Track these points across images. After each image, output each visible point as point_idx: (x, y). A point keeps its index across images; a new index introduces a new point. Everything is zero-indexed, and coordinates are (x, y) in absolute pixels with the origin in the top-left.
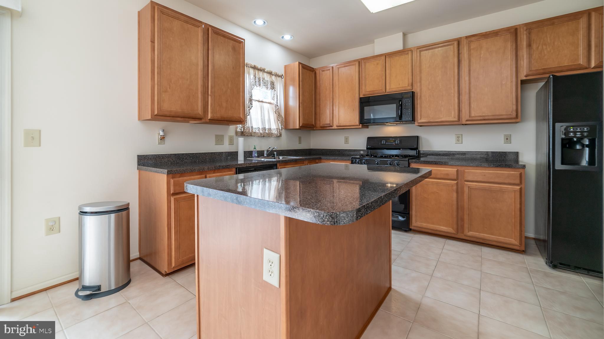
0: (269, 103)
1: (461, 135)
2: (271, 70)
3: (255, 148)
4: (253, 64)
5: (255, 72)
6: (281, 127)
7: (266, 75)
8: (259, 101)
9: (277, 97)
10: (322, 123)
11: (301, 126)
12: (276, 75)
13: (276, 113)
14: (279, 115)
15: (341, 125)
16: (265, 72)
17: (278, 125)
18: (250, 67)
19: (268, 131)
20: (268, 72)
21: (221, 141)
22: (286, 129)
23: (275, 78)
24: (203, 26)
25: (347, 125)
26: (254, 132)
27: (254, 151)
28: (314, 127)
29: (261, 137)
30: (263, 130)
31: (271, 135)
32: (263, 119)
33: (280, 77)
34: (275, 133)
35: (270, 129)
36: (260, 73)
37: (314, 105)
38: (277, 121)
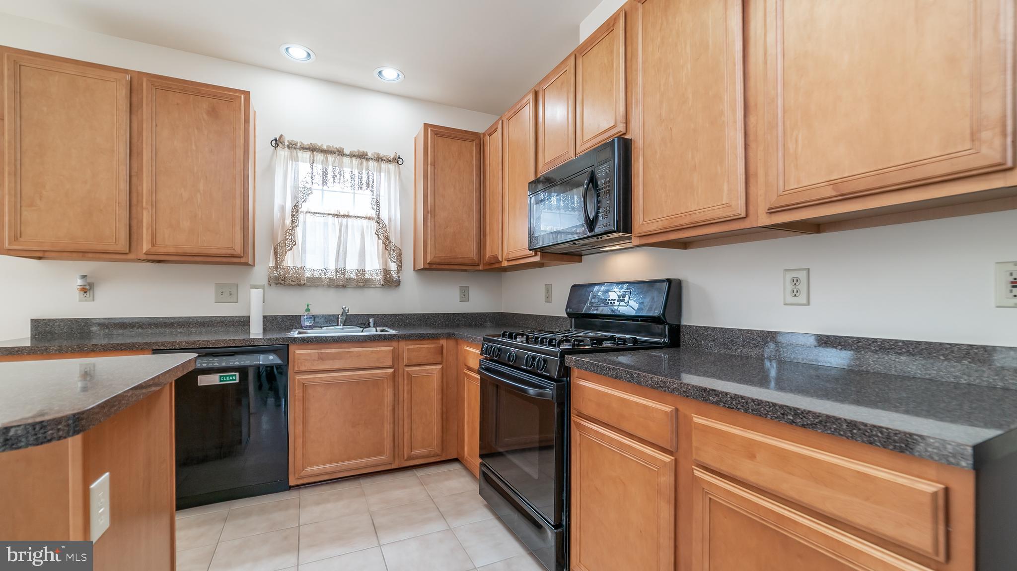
0: (366, 218)
1: (805, 273)
2: (365, 151)
3: (308, 310)
4: (306, 143)
5: (313, 157)
6: (393, 267)
7: (346, 160)
8: (338, 216)
9: (378, 203)
10: (488, 254)
11: (428, 261)
12: (379, 159)
13: (379, 238)
14: (384, 241)
15: (511, 256)
16: (344, 155)
17: (385, 263)
18: (299, 149)
19: (357, 274)
20: (352, 155)
21: (231, 294)
22: (414, 270)
23: (374, 164)
24: (128, 77)
25: (518, 255)
26: (307, 277)
27: (305, 317)
28: (478, 265)
29: (337, 287)
30: (336, 273)
31: (362, 283)
32: (341, 252)
33: (390, 161)
34: (377, 278)
35: (363, 271)
36: (330, 158)
37: (474, 216)
38: (385, 253)
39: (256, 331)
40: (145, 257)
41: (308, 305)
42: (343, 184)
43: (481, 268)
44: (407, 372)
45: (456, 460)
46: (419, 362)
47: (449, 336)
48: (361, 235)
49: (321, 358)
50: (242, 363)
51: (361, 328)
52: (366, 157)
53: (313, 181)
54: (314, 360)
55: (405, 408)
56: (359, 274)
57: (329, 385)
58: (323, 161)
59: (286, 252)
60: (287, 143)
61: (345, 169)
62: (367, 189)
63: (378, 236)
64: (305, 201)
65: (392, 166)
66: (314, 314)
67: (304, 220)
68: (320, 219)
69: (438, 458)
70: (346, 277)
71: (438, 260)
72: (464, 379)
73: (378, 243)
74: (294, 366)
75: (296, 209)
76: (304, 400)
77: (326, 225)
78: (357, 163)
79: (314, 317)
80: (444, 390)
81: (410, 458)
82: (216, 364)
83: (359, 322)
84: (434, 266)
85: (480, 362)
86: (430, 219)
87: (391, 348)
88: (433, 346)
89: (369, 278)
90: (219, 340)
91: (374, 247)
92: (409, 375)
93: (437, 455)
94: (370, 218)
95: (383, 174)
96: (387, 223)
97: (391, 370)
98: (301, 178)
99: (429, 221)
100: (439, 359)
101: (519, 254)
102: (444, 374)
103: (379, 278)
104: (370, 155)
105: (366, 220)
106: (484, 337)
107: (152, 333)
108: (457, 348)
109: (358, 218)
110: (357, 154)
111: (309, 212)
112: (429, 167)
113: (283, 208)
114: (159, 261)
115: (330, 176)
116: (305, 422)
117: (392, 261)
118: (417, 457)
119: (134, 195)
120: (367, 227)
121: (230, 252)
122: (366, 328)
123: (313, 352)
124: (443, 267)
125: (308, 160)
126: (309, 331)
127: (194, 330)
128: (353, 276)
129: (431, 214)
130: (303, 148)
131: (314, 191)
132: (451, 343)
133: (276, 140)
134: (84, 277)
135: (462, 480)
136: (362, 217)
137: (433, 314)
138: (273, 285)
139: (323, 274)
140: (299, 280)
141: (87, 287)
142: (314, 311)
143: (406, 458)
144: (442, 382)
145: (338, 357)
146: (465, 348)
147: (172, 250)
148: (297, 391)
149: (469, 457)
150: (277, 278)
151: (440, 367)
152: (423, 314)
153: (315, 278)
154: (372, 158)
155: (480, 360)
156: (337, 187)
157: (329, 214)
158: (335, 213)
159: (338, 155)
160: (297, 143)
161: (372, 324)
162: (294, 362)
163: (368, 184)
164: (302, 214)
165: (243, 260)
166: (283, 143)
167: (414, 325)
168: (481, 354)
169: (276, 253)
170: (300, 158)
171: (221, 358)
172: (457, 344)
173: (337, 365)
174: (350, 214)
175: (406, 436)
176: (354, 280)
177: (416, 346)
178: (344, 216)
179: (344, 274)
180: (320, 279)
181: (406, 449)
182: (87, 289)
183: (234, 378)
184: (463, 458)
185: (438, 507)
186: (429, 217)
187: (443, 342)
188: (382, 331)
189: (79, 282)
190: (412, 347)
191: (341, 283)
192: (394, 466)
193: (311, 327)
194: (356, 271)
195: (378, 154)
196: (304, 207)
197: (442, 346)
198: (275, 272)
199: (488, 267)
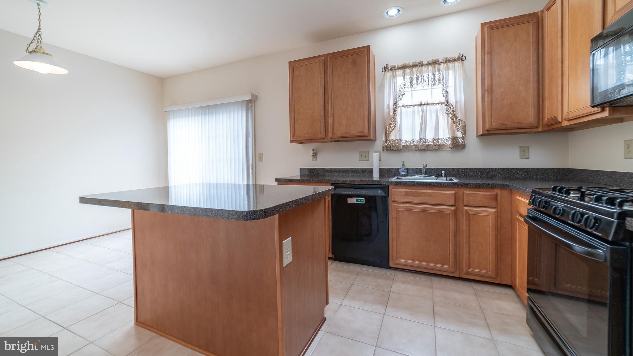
0: (439, 103)
2: (437, 58)
3: (403, 165)
4: (400, 64)
5: (405, 72)
6: (459, 135)
7: (424, 68)
8: (421, 105)
9: (447, 92)
10: (546, 117)
11: (487, 128)
12: (447, 61)
13: (448, 116)
14: (452, 117)
15: (571, 116)
16: (423, 65)
17: (453, 132)
18: (397, 69)
19: (433, 142)
20: (429, 64)
21: (366, 156)
22: (477, 136)
23: (443, 66)
24: (323, 58)
25: (579, 114)
26: (403, 145)
27: (402, 169)
28: (537, 127)
29: (421, 151)
30: (420, 141)
31: (437, 147)
32: (423, 128)
33: (455, 60)
34: (447, 143)
35: (437, 139)
36: (415, 70)
37: (532, 86)
38: (453, 125)
39: (376, 176)
40: (330, 140)
41: (403, 162)
42: (423, 84)
43: (540, 129)
44: (466, 210)
45: (510, 287)
46: (476, 204)
47: (503, 187)
48: (436, 115)
49: (407, 194)
50: (366, 193)
51: (436, 177)
52: (438, 62)
53: (406, 86)
54: (403, 196)
55: (465, 236)
56: (435, 142)
57: (411, 212)
58: (410, 72)
59: (391, 131)
60: (390, 68)
61: (424, 74)
62: (439, 84)
63: (448, 115)
64: (401, 99)
65: (457, 64)
66: (407, 168)
67: (401, 111)
68: (410, 109)
69: (493, 280)
70: (426, 144)
71: (495, 127)
72: (516, 222)
73: (448, 120)
74: (392, 198)
75: (395, 105)
76: (397, 219)
77: (414, 112)
78: (432, 68)
79: (408, 169)
80: (498, 229)
81: (468, 273)
82: (355, 193)
83: (436, 173)
84: (492, 132)
85: (528, 211)
86: (488, 96)
87: (453, 192)
88: (488, 193)
89: (442, 144)
90: (356, 180)
91: (444, 122)
92: (467, 213)
93: (492, 278)
94: (442, 103)
95: (450, 72)
96: (454, 104)
97: (453, 208)
98: (398, 86)
99: (486, 97)
100: (494, 204)
101: (581, 113)
102: (497, 216)
103: (449, 143)
104: (440, 60)
105: (440, 105)
106: (533, 190)
107: (335, 176)
108: (511, 196)
109: (434, 105)
110: (432, 62)
111: (404, 106)
112: (486, 56)
113: (389, 106)
114: (337, 141)
115: (415, 81)
116: (398, 232)
117: (458, 131)
118: (473, 274)
119: (326, 111)
120: (440, 109)
121: (363, 134)
122: (439, 177)
123: (402, 190)
124: (500, 132)
125: (402, 74)
126: (403, 178)
127: (350, 174)
128: (431, 143)
129: (488, 92)
130: (399, 68)
131: (406, 93)
132: (505, 193)
133: (384, 68)
134: (313, 150)
135: (513, 305)
136: (437, 103)
137: (494, 169)
138: (385, 151)
139: (412, 143)
140: (398, 147)
141: (314, 154)
142: (407, 166)
143: (465, 272)
144: (497, 222)
145: (418, 195)
146: (517, 197)
147: (339, 135)
148: (393, 213)
149: (520, 288)
150: (387, 147)
151: (495, 210)
152: (484, 169)
153: (408, 145)
154: (443, 62)
155: (528, 209)
156: (419, 87)
157: (415, 105)
158: (419, 104)
159: (420, 66)
160: (395, 66)
161: (443, 175)
162: (392, 195)
163: (439, 80)
164: (400, 107)
165: (369, 138)
166: (388, 69)
167: (477, 177)
168: (529, 204)
169: (386, 133)
170: (397, 75)
171: (357, 189)
172: (511, 193)
173: (416, 200)
174: (429, 103)
175: (465, 256)
176: (431, 145)
177: (473, 193)
178: (425, 104)
179: (425, 142)
180: (410, 146)
181: (465, 265)
182: (315, 155)
183: (363, 201)
184: (515, 286)
185: (486, 318)
186: (487, 95)
187: (498, 191)
188: (451, 180)
189: (312, 152)
190: (470, 192)
191: (422, 148)
192: (455, 275)
193: (405, 175)
194: (433, 140)
195: (446, 58)
196: (401, 103)
197: (497, 195)
198: (386, 143)
199: (547, 129)
